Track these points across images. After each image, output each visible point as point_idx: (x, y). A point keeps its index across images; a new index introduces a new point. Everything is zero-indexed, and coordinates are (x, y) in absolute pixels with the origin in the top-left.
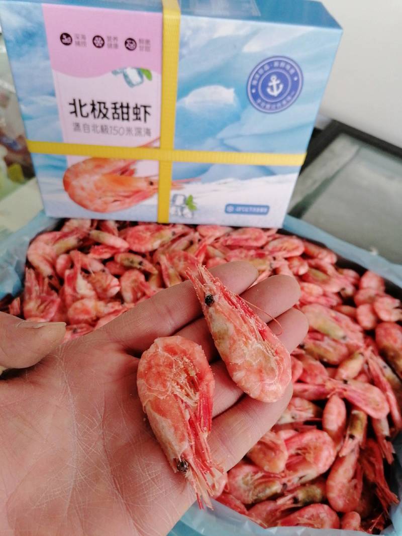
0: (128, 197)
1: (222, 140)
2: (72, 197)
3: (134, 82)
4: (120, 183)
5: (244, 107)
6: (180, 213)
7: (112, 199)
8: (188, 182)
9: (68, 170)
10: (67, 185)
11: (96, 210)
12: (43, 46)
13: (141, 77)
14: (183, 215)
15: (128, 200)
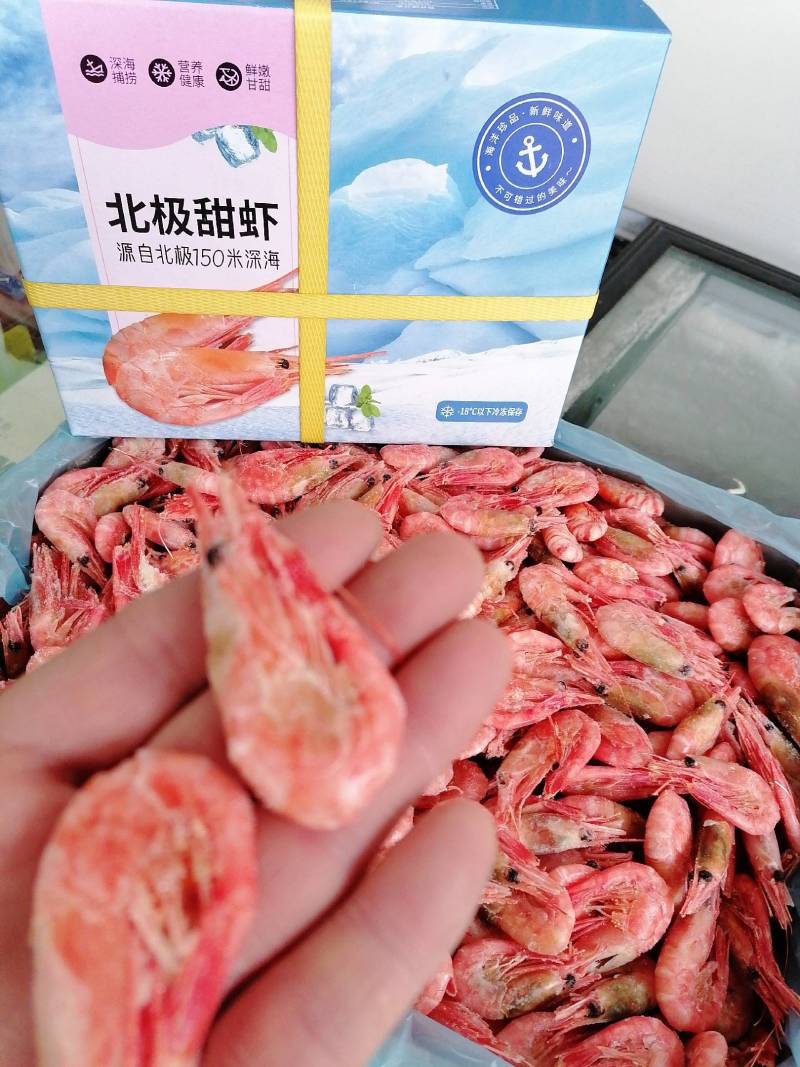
0: (240, 393)
1: (426, 271)
2: (123, 395)
3: (240, 157)
4: (223, 365)
5: (470, 203)
6: (345, 424)
7: (207, 398)
8: (360, 361)
9: (113, 341)
10: (111, 371)
11: (175, 422)
12: (46, 85)
13: (255, 145)
14: (350, 425)
15: (238, 400)
